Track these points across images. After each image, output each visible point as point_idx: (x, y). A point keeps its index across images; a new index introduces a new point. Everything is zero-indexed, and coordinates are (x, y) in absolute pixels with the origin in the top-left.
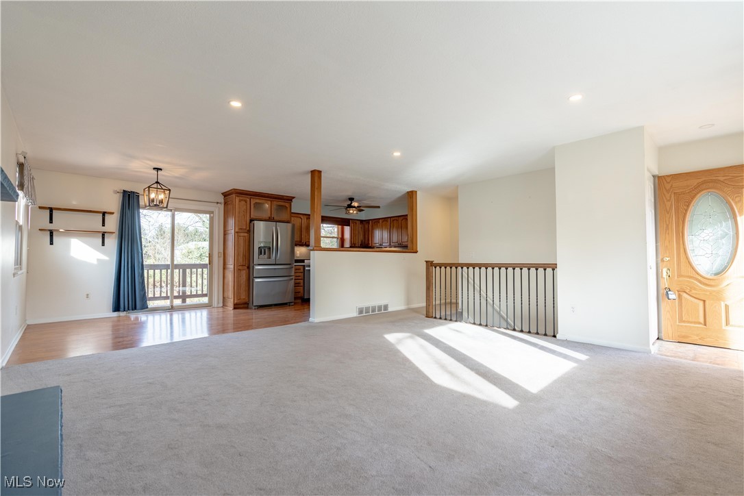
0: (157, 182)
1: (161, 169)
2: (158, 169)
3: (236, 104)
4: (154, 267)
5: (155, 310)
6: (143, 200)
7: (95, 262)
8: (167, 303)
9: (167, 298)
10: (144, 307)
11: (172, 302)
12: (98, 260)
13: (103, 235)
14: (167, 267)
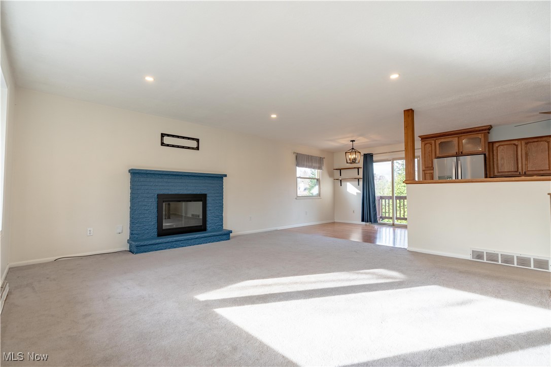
0: (353, 149)
1: (354, 141)
2: (353, 141)
3: (274, 116)
4: (382, 198)
5: (384, 224)
6: (375, 158)
7: (356, 194)
8: (391, 222)
9: (391, 218)
10: (375, 221)
11: (393, 221)
12: (357, 193)
13: (358, 180)
14: (389, 198)
